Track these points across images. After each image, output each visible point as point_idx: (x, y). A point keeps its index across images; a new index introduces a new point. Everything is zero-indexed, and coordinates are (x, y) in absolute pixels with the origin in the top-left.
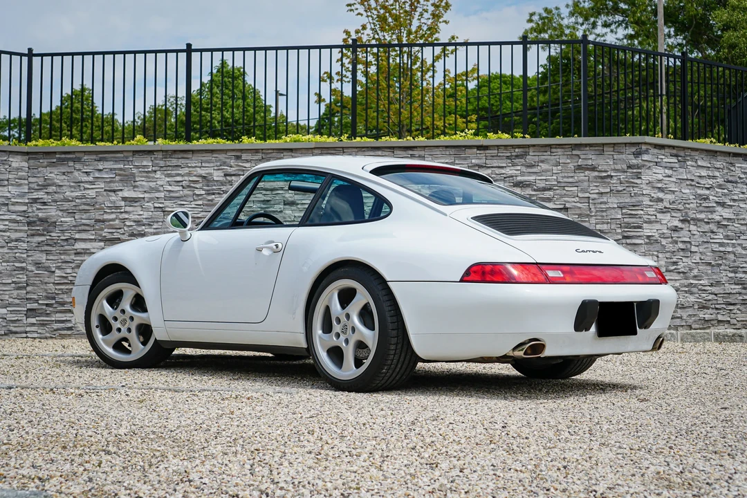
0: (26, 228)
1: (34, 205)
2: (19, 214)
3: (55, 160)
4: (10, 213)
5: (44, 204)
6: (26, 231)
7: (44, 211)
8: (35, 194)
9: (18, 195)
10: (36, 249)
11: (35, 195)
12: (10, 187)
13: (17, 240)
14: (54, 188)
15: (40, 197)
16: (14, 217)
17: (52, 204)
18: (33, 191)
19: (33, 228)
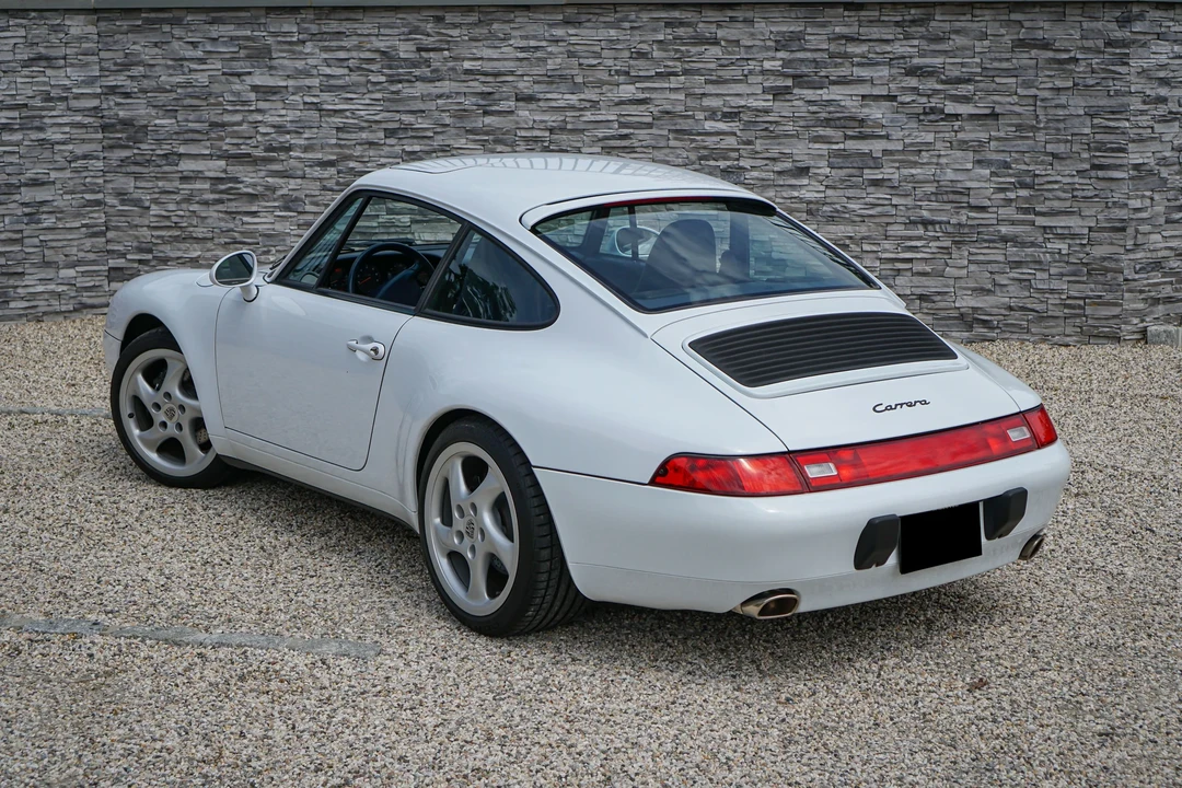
0: (100, 136)
1: (111, 97)
2: (86, 113)
3: (140, 23)
4: (72, 113)
5: (127, 95)
6: (101, 141)
7: (126, 107)
8: (111, 78)
9: (83, 82)
10: (119, 170)
11: (111, 81)
12: (68, 69)
13: (85, 157)
14: (141, 68)
15: (119, 84)
16: (78, 118)
17: (139, 95)
18: (107, 73)
19: (111, 135)
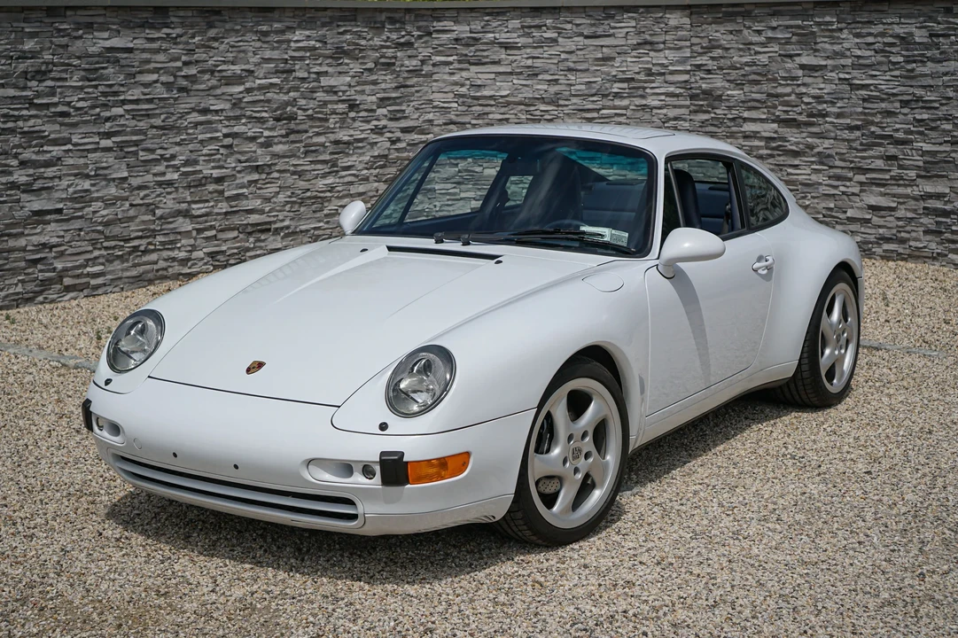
0: (688, 103)
1: (697, 73)
2: (678, 85)
3: (721, 15)
4: (668, 85)
5: (709, 72)
6: (688, 107)
7: (708, 81)
8: (698, 58)
9: (677, 61)
10: (700, 129)
11: (699, 61)
12: (667, 51)
13: (676, 119)
14: (720, 51)
15: (704, 62)
16: (672, 89)
17: (718, 72)
18: (696, 55)
19: (696, 103)
